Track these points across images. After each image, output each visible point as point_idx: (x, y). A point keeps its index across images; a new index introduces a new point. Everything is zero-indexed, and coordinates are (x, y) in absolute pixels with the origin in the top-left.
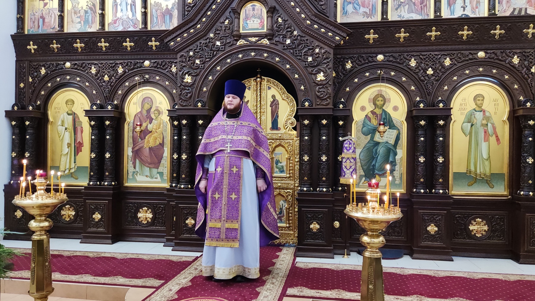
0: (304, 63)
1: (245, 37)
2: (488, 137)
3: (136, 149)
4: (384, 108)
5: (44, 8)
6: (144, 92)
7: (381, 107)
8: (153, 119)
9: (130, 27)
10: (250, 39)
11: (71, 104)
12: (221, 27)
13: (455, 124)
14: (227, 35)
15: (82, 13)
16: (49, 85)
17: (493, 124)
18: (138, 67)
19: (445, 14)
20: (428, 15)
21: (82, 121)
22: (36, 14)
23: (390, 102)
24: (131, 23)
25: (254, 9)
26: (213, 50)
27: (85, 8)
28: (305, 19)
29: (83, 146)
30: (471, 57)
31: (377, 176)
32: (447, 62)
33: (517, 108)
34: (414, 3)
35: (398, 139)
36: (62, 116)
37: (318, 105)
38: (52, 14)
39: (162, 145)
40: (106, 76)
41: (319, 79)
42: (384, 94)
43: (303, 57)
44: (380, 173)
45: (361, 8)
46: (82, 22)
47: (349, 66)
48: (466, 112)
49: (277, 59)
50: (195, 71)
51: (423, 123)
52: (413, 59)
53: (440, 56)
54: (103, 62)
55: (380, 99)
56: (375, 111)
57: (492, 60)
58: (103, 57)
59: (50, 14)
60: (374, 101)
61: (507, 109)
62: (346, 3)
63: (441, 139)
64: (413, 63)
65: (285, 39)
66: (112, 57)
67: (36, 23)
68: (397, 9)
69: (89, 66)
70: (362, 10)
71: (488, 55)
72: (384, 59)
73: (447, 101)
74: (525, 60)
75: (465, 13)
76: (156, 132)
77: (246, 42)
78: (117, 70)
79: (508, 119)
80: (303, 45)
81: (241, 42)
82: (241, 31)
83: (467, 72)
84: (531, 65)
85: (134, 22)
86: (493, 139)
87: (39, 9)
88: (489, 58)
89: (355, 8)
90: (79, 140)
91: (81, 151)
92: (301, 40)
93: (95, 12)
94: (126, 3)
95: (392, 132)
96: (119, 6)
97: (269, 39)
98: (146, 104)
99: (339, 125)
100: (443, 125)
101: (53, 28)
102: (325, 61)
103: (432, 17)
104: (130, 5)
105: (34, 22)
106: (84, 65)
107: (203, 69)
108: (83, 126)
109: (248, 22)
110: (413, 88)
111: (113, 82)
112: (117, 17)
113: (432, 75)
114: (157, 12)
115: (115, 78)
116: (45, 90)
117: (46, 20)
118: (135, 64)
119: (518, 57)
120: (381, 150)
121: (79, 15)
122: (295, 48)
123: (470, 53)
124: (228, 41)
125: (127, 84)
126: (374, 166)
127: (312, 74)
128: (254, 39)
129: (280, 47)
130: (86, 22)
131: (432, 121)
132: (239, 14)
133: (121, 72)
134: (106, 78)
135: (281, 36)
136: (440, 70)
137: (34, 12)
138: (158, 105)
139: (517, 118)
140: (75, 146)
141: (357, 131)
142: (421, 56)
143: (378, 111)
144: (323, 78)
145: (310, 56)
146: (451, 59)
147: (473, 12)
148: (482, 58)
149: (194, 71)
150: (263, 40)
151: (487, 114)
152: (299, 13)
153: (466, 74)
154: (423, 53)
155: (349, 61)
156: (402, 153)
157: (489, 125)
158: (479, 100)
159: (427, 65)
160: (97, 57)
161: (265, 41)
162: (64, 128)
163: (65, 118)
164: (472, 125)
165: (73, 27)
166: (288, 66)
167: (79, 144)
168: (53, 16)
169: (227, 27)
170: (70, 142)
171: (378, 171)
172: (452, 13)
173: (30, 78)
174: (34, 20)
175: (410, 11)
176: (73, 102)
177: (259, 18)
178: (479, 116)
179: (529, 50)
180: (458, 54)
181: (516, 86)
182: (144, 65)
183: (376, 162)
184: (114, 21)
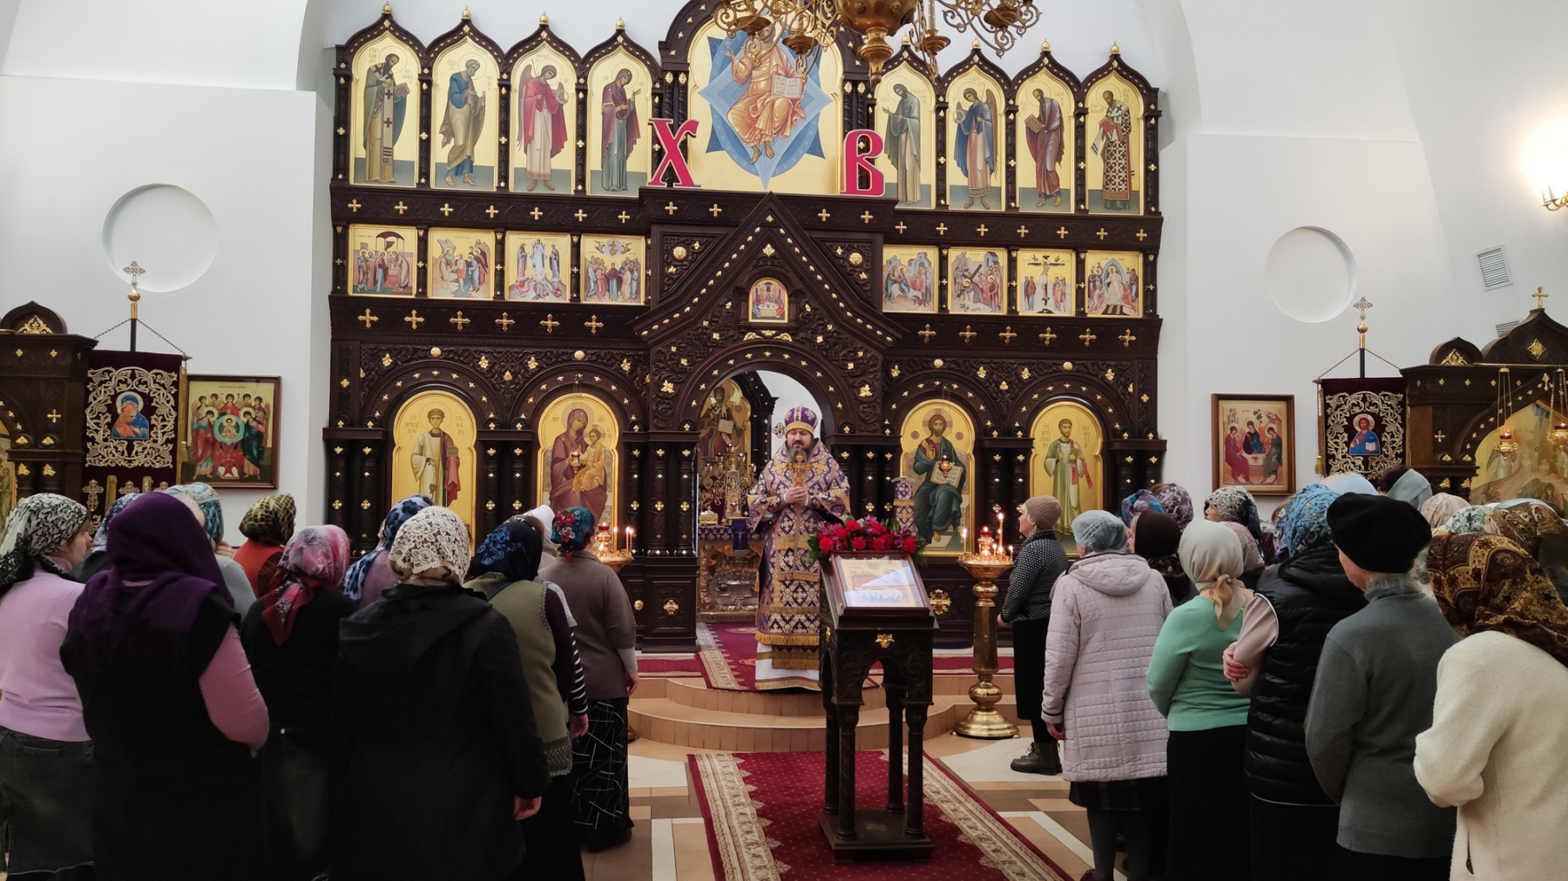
0: (843, 371)
1: (757, 328)
2: (1078, 479)
3: (558, 493)
4: (943, 435)
5: (386, 250)
6: (575, 401)
7: (938, 434)
8: (588, 445)
9: (548, 294)
10: (763, 332)
11: (438, 418)
12: (720, 312)
13: (1037, 458)
14: (729, 324)
15: (462, 265)
16: (399, 384)
17: (1083, 460)
18: (564, 360)
19: (1023, 310)
20: (999, 307)
21: (458, 447)
22: (370, 259)
23: (951, 426)
24: (551, 288)
25: (768, 289)
26: (707, 346)
27: (466, 257)
28: (845, 310)
29: (459, 490)
30: (1055, 368)
31: (936, 534)
32: (1026, 374)
33: (1112, 440)
34: (982, 290)
35: (963, 478)
36: (421, 438)
37: (862, 431)
38: (402, 262)
39: (603, 488)
40: (508, 373)
41: (863, 394)
42: (944, 415)
43: (840, 362)
44: (940, 529)
45: (911, 290)
46: (461, 281)
47: (895, 373)
48: (1049, 443)
49: (804, 363)
50: (680, 376)
51: (997, 458)
52: (982, 368)
53: (1016, 366)
54: (501, 350)
55: (938, 422)
56: (931, 438)
57: (1080, 374)
58: (502, 341)
59: (399, 262)
60: (930, 424)
61: (1100, 440)
62: (889, 283)
63: (1021, 480)
64: (982, 373)
65: (814, 336)
66: (518, 342)
67: (370, 275)
68: (959, 296)
69: (476, 356)
70: (912, 293)
71: (1076, 367)
72: (944, 365)
73: (1026, 428)
74: (1121, 376)
75: (1046, 308)
76: (594, 467)
77: (758, 337)
78: (527, 363)
79: (1102, 453)
80: (841, 346)
81: (750, 336)
82: (751, 320)
83: (1050, 388)
84: (1128, 382)
85: (556, 287)
86: (1083, 481)
87: (376, 252)
88: (1077, 371)
89: (903, 291)
90: (452, 479)
91: (456, 498)
92: (838, 338)
93: (485, 266)
94: (543, 255)
95: (955, 469)
96: (528, 259)
97: (791, 335)
98: (576, 421)
99: (886, 458)
100: (1024, 461)
101: (404, 287)
102: (871, 370)
103: (1004, 312)
104: (548, 259)
105: (365, 274)
106: (467, 353)
107: (692, 373)
108: (460, 456)
109: (760, 307)
110: (982, 408)
111: (519, 383)
112: (526, 277)
113: (1006, 390)
114: (595, 272)
115: (523, 376)
116: (389, 394)
117: (391, 272)
118: (558, 356)
119: (1112, 371)
120: (940, 495)
121: (454, 268)
122: (830, 348)
123: (1054, 363)
124: (731, 333)
125: (544, 387)
126: (931, 518)
127: (854, 387)
128: (768, 333)
129: (806, 347)
130: (469, 280)
131: (1009, 455)
132: (748, 295)
133: (534, 367)
134: (508, 376)
135: (810, 331)
136: (1016, 385)
137: (367, 255)
138: (596, 423)
139: (1112, 452)
140: (444, 490)
141: (909, 467)
142: (992, 365)
143: (935, 439)
144: (869, 394)
145: (851, 361)
146: (1030, 371)
147: (1058, 307)
148: (1067, 371)
149: (677, 375)
150: (782, 335)
151: (1076, 446)
152: (837, 301)
153: (1049, 391)
154: (995, 361)
155: (896, 367)
156: (968, 500)
157: (1079, 461)
158: (1065, 427)
159: (1000, 377)
160: (492, 341)
161: (787, 337)
162: (424, 459)
163: (427, 441)
164: (1057, 461)
165: (442, 287)
166: (819, 374)
167: (451, 487)
168: (404, 265)
169: (729, 312)
170: (435, 483)
171: (937, 525)
172: (1031, 307)
173: (362, 371)
174: (365, 269)
175: (977, 300)
176: (442, 415)
177: (776, 302)
178: (1065, 448)
179: (1124, 363)
180: (1038, 364)
181: (1110, 410)
182: (574, 357)
183: (934, 512)
184: (520, 282)
